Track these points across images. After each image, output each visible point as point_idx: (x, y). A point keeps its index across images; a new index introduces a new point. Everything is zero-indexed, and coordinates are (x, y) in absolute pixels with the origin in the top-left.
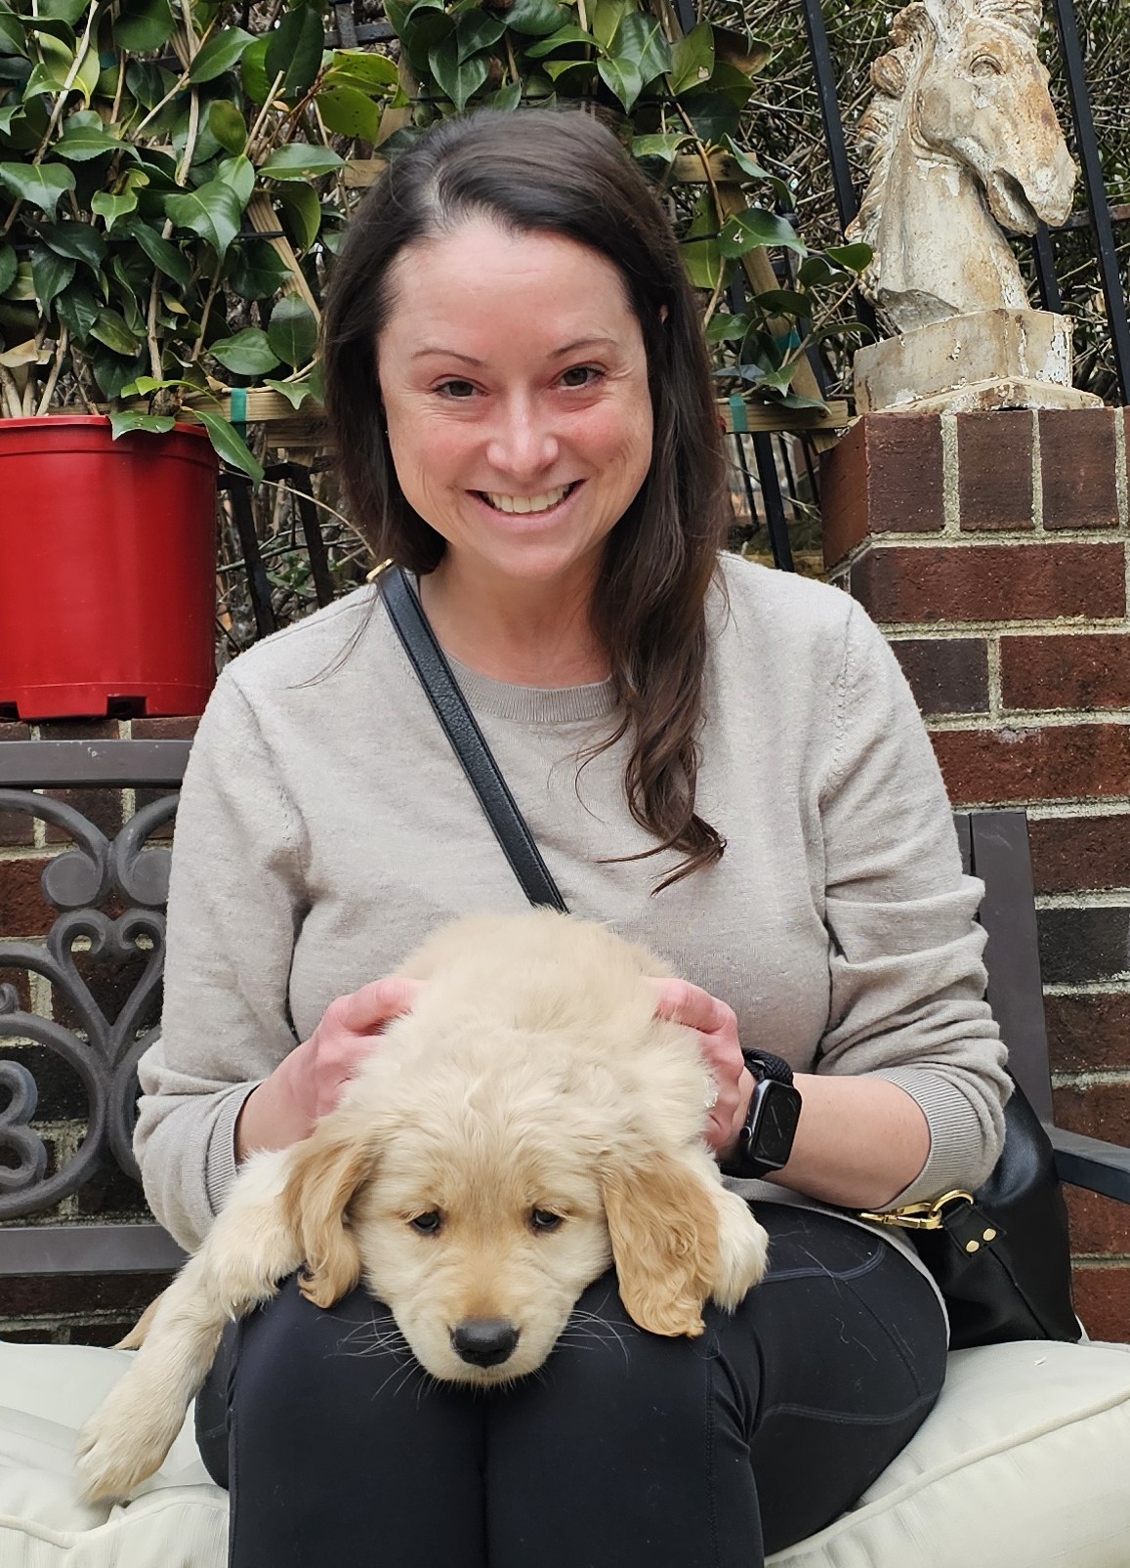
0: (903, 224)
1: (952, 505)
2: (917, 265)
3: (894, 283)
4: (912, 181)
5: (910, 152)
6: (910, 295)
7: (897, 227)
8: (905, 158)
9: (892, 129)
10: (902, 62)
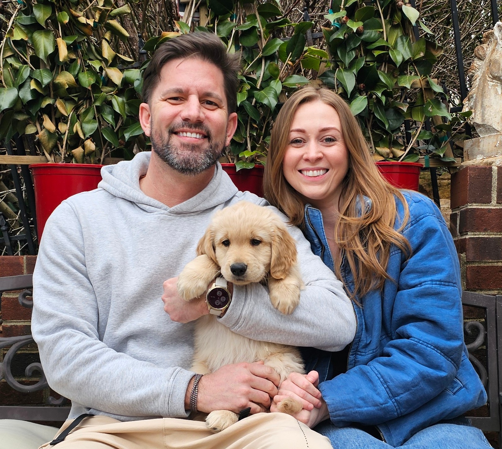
0: (482, 102)
1: (494, 195)
2: (486, 116)
3: (478, 120)
4: (486, 89)
5: (486, 79)
6: (483, 125)
7: (480, 102)
8: (484, 80)
9: (480, 70)
10: (485, 49)
